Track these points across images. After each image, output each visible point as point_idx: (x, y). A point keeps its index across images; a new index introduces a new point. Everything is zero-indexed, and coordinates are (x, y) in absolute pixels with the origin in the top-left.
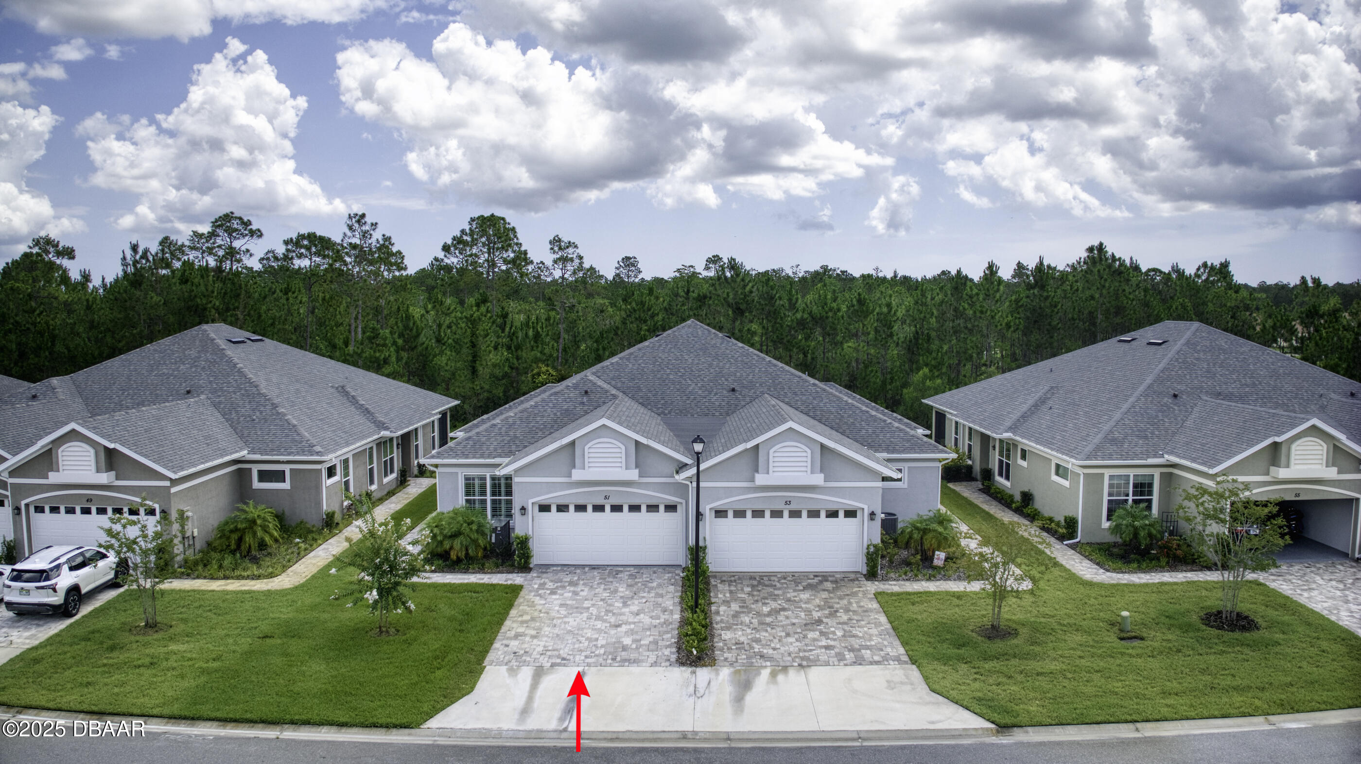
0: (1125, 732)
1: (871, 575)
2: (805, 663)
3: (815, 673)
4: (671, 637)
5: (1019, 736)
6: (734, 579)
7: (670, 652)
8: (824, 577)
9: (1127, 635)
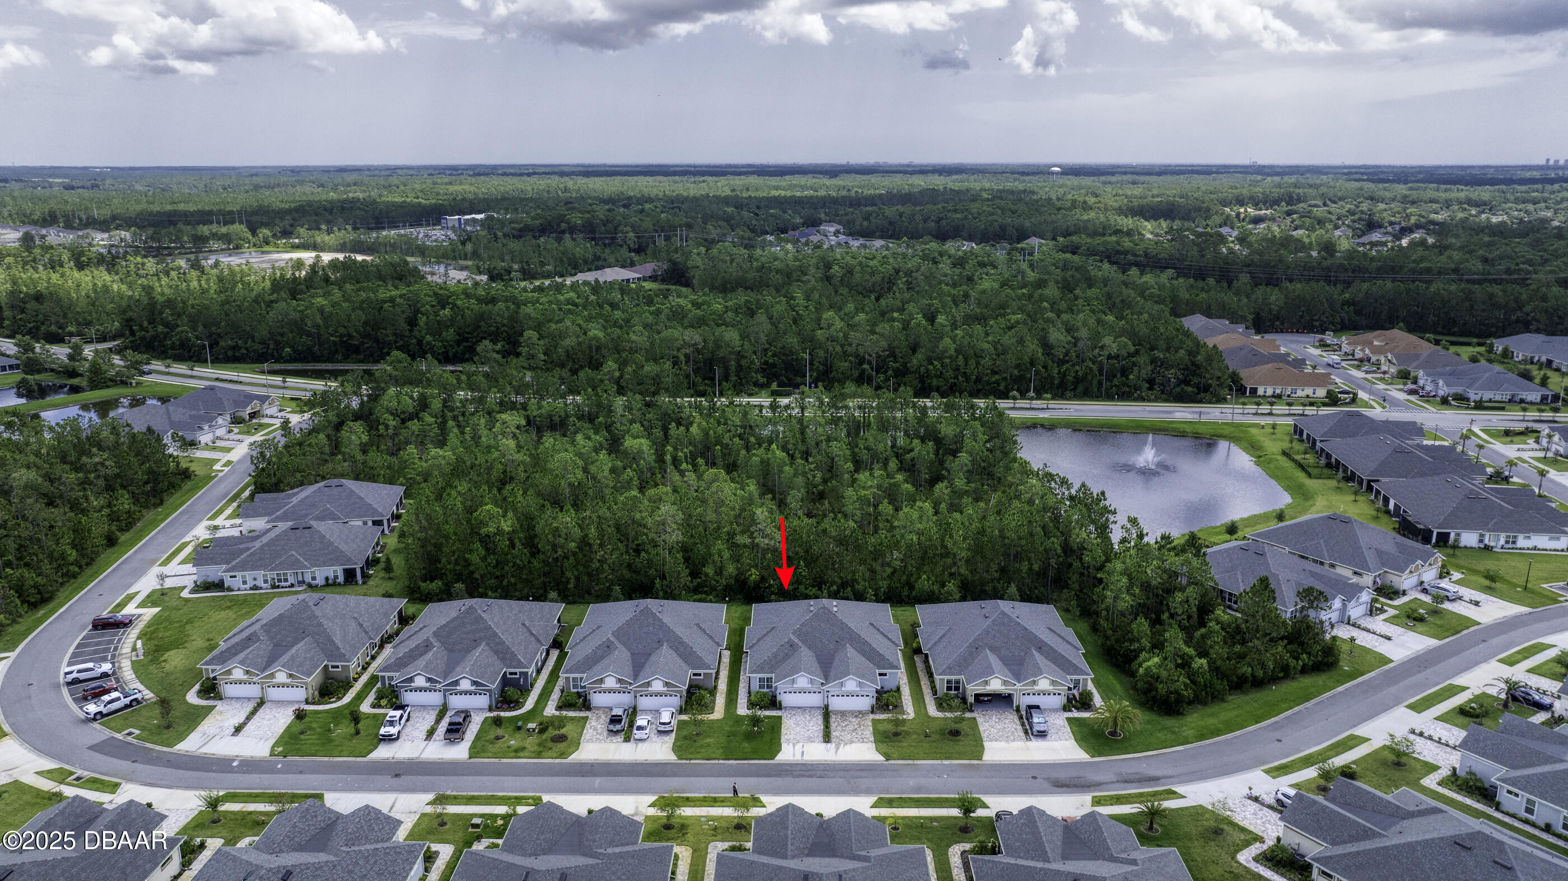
0: (911, 762)
1: (872, 712)
2: (852, 742)
3: (853, 745)
4: (821, 734)
5: (891, 762)
6: (836, 712)
7: (821, 739)
8: (860, 712)
9: (927, 736)
